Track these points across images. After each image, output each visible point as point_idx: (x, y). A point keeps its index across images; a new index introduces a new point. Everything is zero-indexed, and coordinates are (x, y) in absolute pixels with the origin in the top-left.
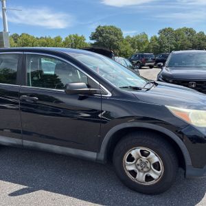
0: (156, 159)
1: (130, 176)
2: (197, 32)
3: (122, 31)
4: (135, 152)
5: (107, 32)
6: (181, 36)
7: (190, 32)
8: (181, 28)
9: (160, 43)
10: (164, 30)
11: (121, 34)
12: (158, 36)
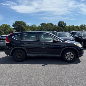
0: (72, 54)
1: (67, 59)
2: (54, 25)
3: (26, 23)
4: (68, 53)
5: (20, 24)
6: (49, 26)
7: (52, 24)
8: (48, 23)
9: (41, 28)
10: (42, 24)
11: (26, 25)
12: (40, 26)
